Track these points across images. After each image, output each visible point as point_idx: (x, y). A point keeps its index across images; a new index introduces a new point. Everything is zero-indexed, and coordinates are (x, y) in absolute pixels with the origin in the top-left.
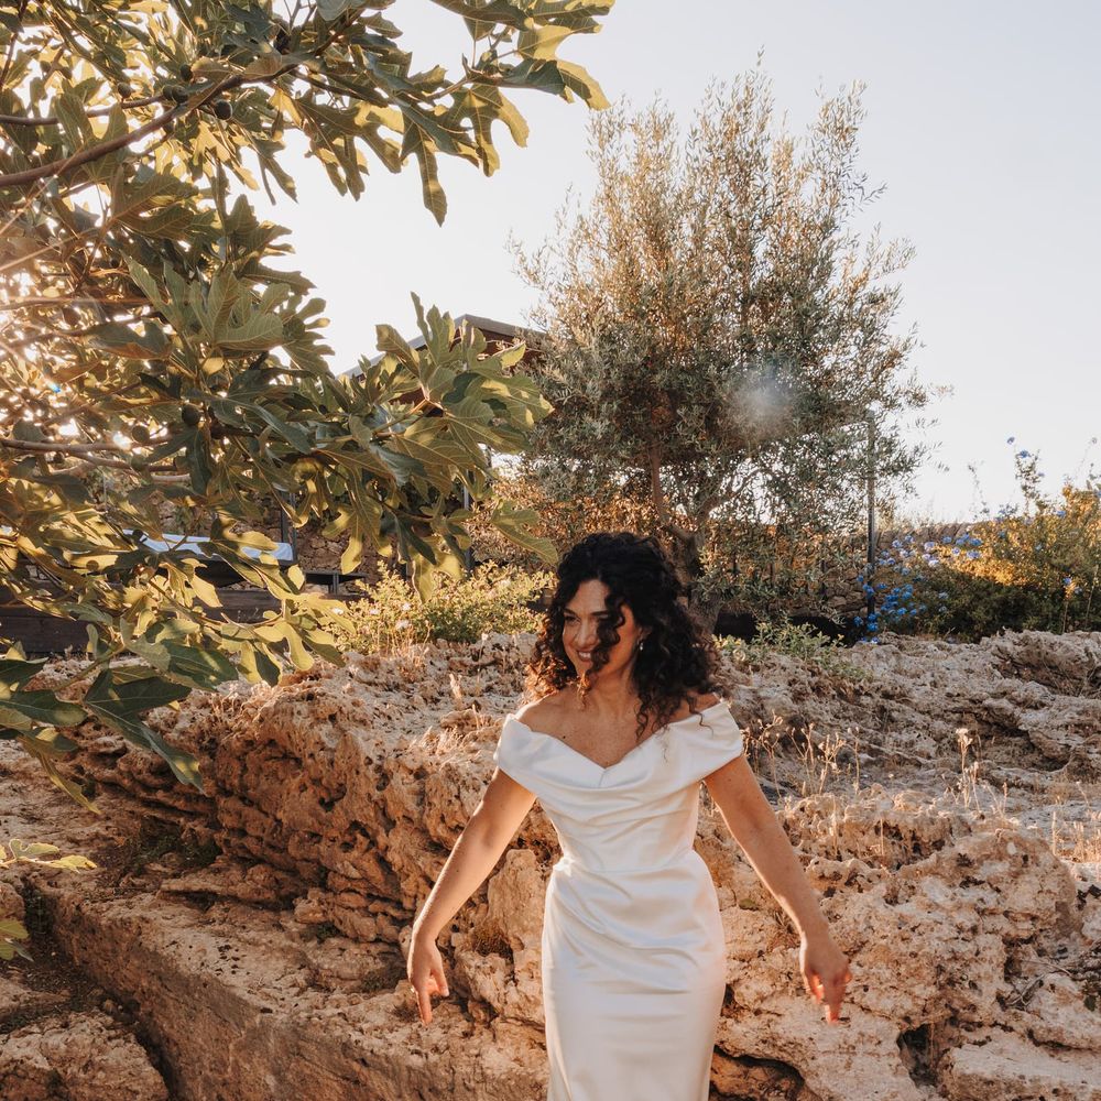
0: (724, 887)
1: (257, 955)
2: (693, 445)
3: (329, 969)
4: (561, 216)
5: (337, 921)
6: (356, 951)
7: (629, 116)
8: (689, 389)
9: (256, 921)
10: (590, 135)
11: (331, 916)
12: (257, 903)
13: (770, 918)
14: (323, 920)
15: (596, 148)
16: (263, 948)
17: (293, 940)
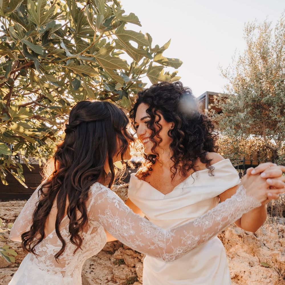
0: (256, 257)
1: (100, 268)
2: (276, 119)
3: (117, 275)
4: (233, 58)
5: (124, 259)
6: (127, 270)
7: (257, 25)
8: (274, 102)
9: (105, 257)
10: (244, 32)
11: (123, 257)
12: (108, 251)
13: (275, 272)
14: (121, 258)
15: (246, 36)
16: (103, 266)
17: (111, 264)
